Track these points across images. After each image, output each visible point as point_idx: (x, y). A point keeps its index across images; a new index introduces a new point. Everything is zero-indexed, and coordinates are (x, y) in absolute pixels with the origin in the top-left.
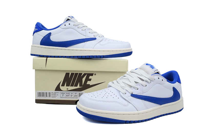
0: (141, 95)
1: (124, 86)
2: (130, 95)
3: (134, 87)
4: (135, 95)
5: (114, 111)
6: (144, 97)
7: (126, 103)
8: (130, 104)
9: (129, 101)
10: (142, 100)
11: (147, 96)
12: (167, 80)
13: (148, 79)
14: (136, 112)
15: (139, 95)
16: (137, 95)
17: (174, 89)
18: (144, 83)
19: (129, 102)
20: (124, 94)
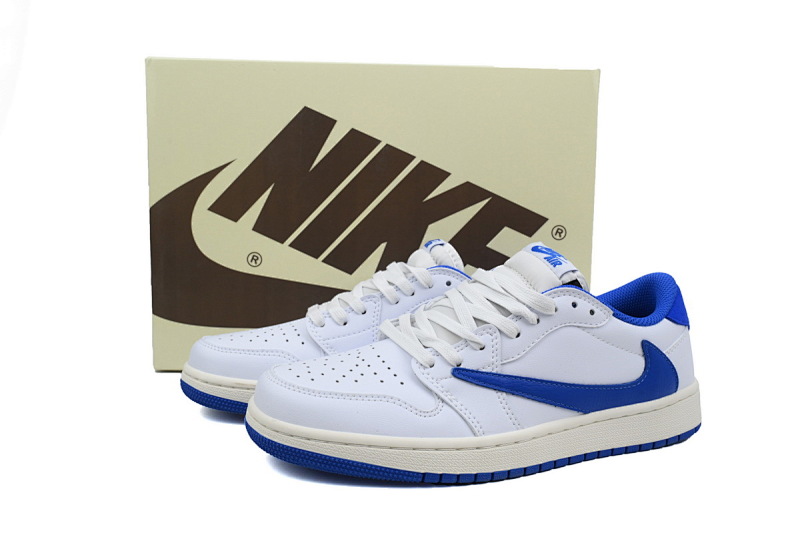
0: (494, 372)
1: (434, 336)
2: (449, 370)
3: (466, 341)
4: (467, 370)
5: (377, 432)
6: (505, 379)
7: (430, 402)
8: (446, 407)
9: (442, 395)
10: (499, 394)
11: (521, 378)
12: (612, 312)
13: (530, 308)
14: (470, 440)
15: (487, 373)
16: (477, 372)
17: (649, 350)
18: (510, 325)
19: (443, 401)
20: (425, 368)
